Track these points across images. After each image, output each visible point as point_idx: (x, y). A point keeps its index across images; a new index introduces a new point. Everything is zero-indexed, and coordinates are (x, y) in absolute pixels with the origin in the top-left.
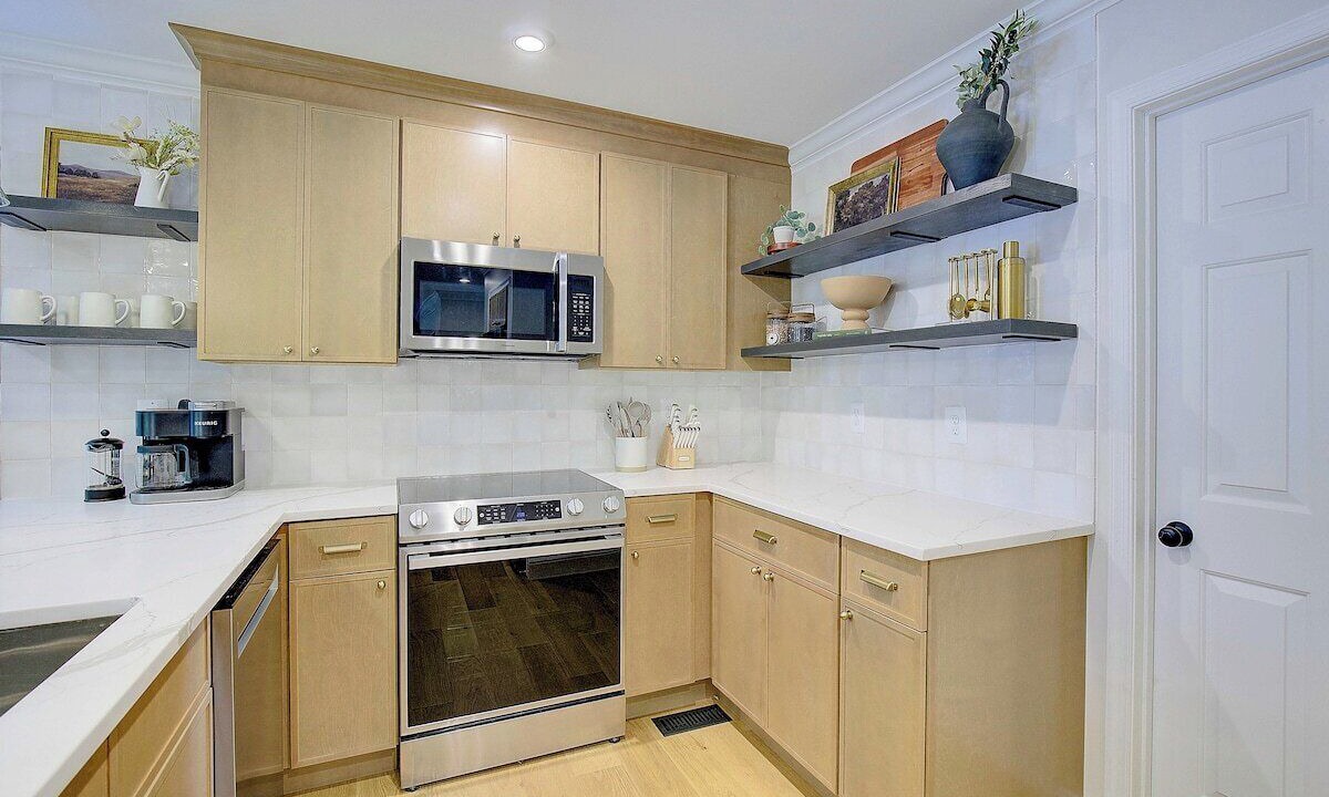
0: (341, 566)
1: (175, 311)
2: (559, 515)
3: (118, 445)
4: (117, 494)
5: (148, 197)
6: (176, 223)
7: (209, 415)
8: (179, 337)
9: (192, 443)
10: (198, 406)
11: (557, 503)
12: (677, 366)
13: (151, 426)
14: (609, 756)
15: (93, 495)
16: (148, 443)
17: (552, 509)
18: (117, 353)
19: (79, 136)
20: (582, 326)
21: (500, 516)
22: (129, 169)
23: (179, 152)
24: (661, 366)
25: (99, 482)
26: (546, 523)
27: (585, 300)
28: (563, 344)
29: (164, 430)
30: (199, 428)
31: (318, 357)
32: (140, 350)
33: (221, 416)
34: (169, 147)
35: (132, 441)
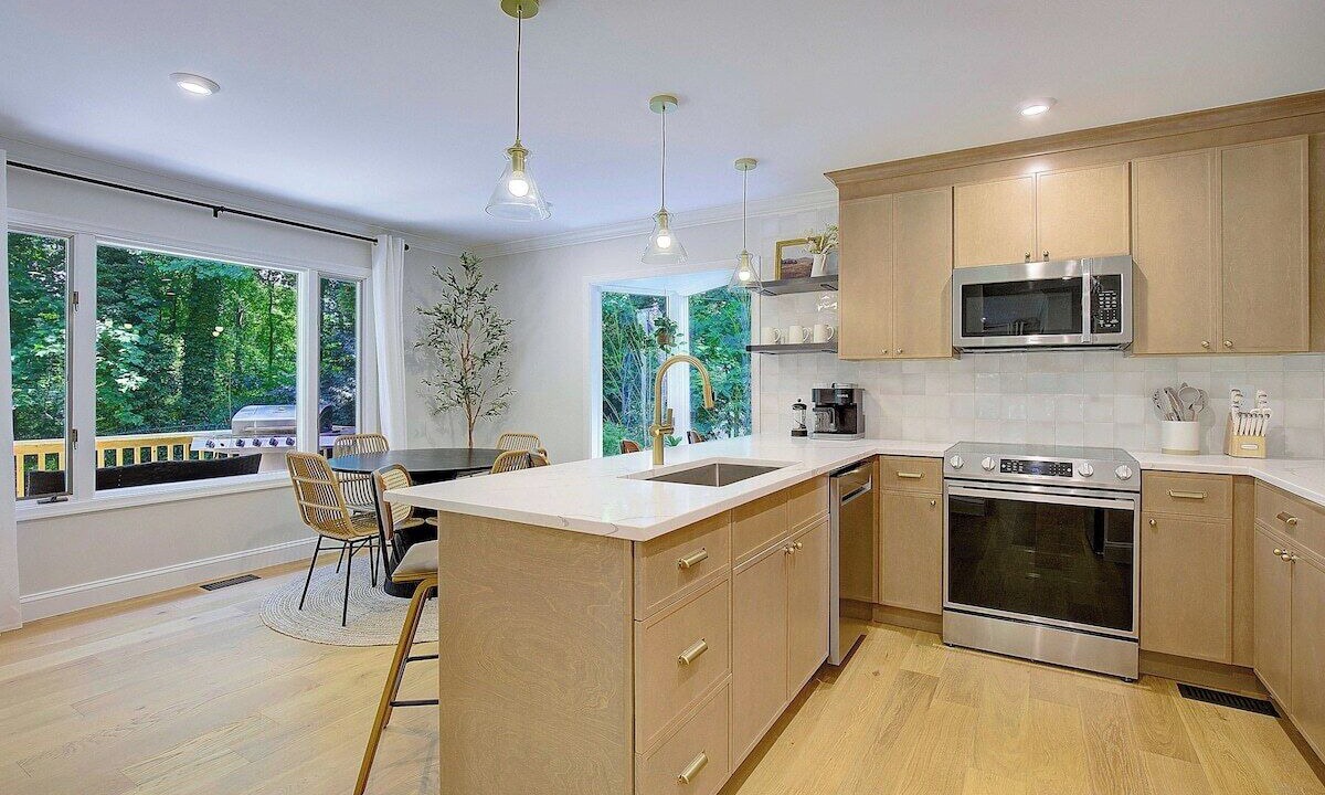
0: (909, 486)
1: (829, 332)
2: (1070, 475)
3: (804, 407)
4: (804, 434)
5: (816, 272)
6: (829, 282)
7: (845, 391)
8: (830, 347)
9: (837, 407)
10: (840, 386)
11: (1070, 466)
12: (1232, 350)
13: (818, 395)
14: (1118, 687)
15: (795, 433)
16: (817, 406)
17: (1064, 469)
18: (805, 357)
19: (788, 243)
20: (1107, 319)
21: (1018, 468)
22: (809, 256)
23: (830, 242)
24: (1209, 350)
25: (797, 427)
26: (1057, 479)
27: (1112, 296)
28: (1086, 336)
29: (824, 398)
30: (839, 398)
31: (903, 354)
32: (816, 355)
33: (850, 392)
34: (826, 238)
35: (811, 405)
